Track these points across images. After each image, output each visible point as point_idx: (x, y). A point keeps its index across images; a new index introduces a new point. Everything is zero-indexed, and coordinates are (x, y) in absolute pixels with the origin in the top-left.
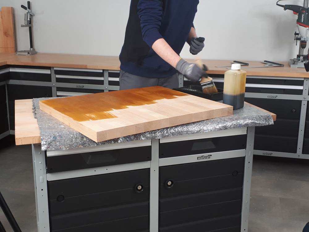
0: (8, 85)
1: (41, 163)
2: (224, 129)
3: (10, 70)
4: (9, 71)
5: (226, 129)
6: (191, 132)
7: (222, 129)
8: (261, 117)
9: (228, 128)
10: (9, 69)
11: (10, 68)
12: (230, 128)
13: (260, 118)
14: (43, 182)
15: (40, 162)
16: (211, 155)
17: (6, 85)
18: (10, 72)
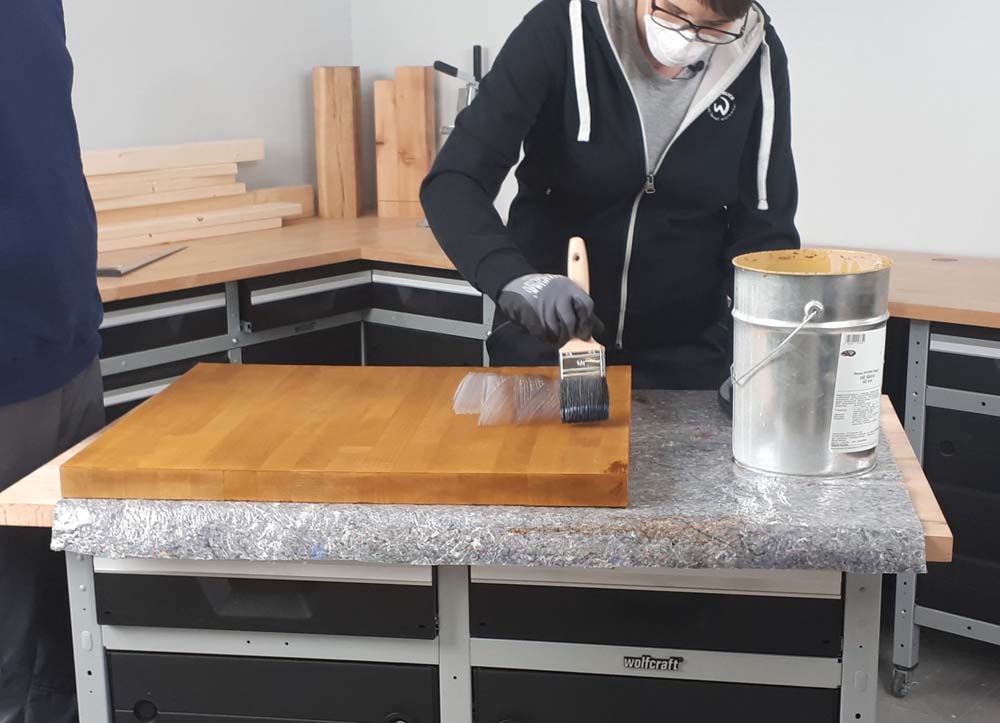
0: (369, 325)
1: (84, 590)
2: (694, 567)
3: (374, 276)
4: (369, 281)
5: (699, 566)
6: (550, 558)
7: (684, 565)
8: (870, 537)
9: (712, 565)
10: (369, 272)
11: (375, 271)
12: (721, 565)
13: (865, 538)
14: (91, 650)
15: (82, 587)
16: (680, 660)
17: (362, 324)
18: (372, 285)
